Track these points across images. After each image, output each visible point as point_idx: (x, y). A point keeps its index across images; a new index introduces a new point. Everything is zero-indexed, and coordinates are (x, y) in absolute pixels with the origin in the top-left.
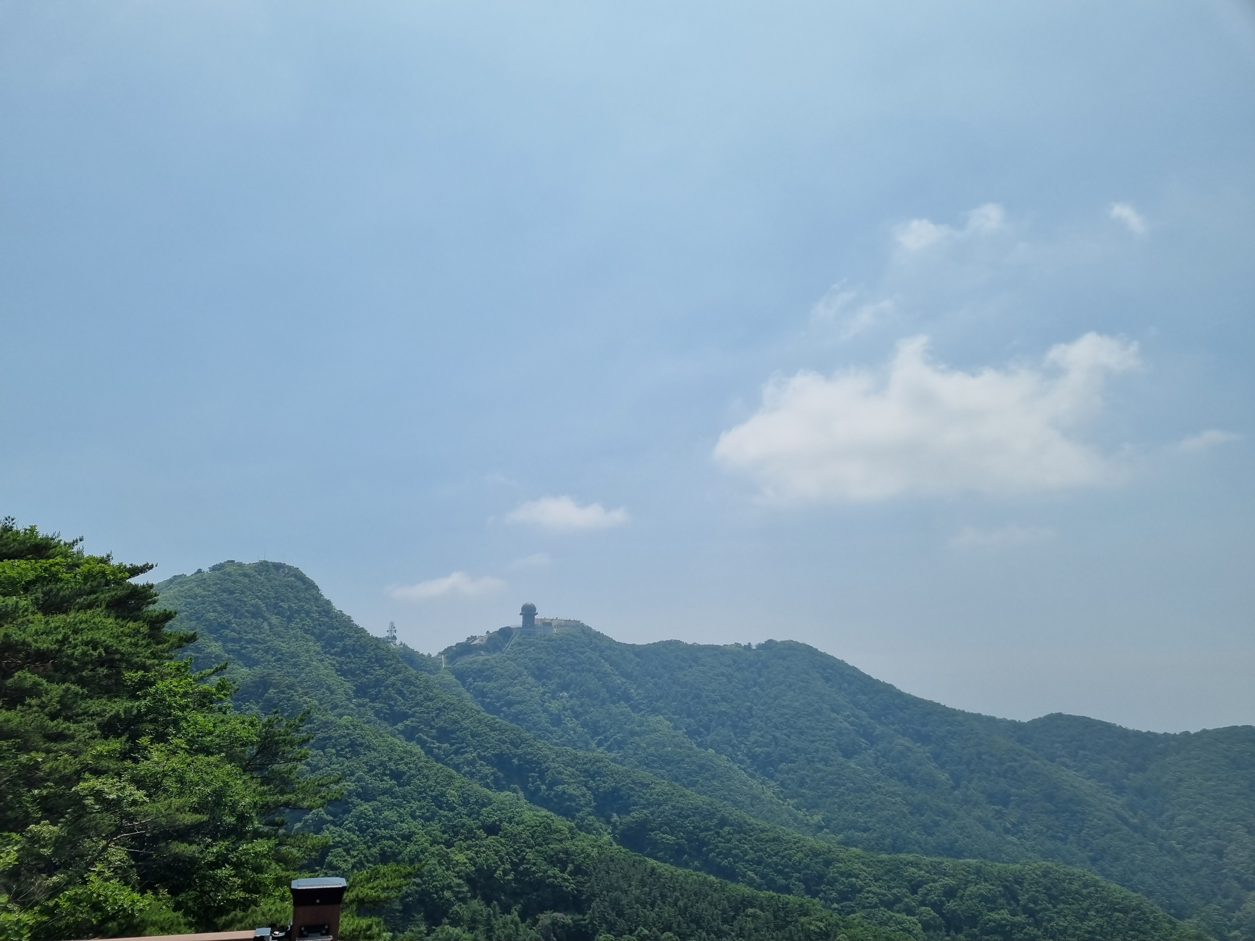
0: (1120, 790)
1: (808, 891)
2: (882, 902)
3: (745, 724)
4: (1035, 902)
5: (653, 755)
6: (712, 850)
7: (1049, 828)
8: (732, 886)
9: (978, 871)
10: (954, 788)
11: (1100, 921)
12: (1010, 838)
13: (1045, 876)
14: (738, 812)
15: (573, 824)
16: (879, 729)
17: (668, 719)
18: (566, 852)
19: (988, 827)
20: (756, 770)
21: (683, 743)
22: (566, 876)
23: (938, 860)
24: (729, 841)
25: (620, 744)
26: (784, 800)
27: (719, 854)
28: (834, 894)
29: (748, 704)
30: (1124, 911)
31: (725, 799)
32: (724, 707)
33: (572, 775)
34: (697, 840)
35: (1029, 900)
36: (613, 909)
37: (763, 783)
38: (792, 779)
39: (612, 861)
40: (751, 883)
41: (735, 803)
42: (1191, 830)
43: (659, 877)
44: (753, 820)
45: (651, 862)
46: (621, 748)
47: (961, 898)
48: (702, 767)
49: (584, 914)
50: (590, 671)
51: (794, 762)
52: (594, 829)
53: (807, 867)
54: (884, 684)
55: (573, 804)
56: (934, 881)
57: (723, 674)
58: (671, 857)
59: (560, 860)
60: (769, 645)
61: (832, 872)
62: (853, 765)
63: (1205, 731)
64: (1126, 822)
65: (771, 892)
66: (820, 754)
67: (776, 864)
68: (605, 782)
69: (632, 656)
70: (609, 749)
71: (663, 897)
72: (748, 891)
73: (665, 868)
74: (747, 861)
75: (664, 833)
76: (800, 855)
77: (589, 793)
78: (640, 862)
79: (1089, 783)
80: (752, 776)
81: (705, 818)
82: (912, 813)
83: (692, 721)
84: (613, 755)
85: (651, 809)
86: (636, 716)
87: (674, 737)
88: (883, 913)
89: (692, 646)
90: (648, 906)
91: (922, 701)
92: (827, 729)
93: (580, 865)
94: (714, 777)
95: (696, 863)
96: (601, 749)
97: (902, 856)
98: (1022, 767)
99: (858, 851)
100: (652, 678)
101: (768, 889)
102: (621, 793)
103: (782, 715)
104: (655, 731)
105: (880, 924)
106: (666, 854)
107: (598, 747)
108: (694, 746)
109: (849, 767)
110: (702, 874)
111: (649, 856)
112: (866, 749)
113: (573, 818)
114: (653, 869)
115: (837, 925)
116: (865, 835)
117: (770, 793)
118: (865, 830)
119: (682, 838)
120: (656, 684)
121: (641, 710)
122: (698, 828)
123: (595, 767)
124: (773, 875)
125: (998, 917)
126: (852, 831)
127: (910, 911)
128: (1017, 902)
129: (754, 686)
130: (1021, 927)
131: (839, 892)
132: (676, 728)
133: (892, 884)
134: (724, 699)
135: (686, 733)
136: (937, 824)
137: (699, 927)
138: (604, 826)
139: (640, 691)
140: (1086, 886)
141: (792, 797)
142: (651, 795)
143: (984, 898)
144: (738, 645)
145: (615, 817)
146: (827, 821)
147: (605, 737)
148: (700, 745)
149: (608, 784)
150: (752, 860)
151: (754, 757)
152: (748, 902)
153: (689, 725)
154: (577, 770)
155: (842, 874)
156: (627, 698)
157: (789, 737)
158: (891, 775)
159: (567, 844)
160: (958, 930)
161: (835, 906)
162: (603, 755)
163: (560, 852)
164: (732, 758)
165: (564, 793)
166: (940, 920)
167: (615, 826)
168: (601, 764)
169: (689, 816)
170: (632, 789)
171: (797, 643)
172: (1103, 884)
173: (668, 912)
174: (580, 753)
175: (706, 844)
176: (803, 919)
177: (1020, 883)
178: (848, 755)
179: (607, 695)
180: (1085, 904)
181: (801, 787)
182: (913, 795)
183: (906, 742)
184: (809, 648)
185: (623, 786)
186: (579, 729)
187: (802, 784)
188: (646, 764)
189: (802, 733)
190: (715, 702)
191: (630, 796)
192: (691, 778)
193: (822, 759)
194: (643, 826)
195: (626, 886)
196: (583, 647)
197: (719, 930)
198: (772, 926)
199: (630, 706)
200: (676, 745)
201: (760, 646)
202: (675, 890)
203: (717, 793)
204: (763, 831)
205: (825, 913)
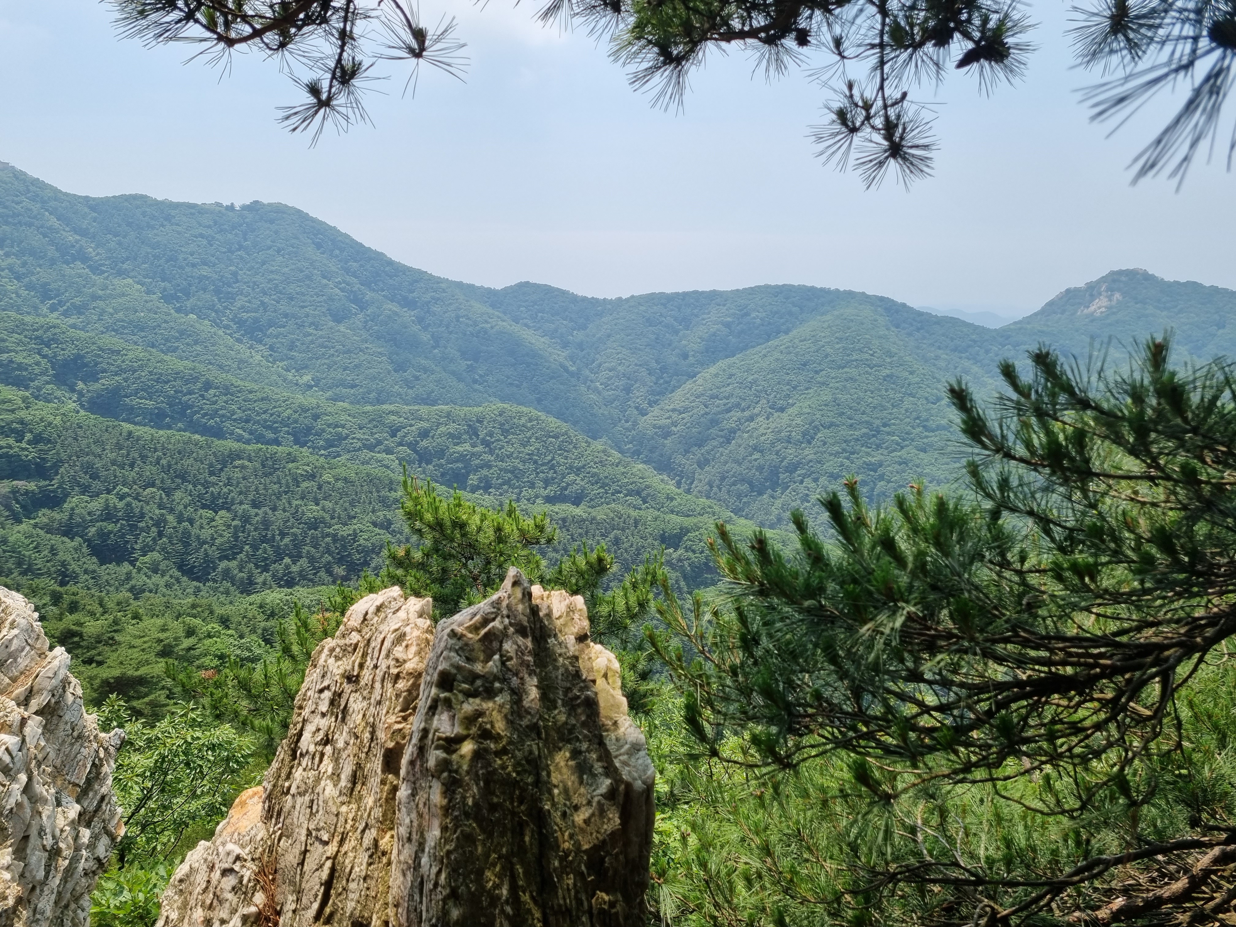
0: (565, 345)
1: (297, 442)
2: (365, 446)
3: (230, 290)
4: (491, 436)
5: (123, 321)
6: (196, 412)
7: (508, 377)
8: (217, 442)
9: (448, 415)
10: (434, 348)
11: (537, 445)
12: (476, 386)
13: (500, 415)
14: (224, 375)
15: (27, 394)
16: (369, 295)
17: (138, 283)
18: (22, 422)
19: (460, 379)
20: (243, 335)
21: (158, 308)
22: (24, 445)
23: (416, 408)
24: (215, 403)
25: (80, 310)
26: (274, 362)
27: (206, 414)
28: (321, 443)
29: (233, 268)
30: (556, 437)
31: (210, 363)
32: (205, 271)
33: (19, 343)
34: (180, 403)
35: (487, 435)
36: (86, 473)
37: (251, 347)
38: (282, 344)
39: (81, 427)
40: (239, 439)
41: (221, 367)
42: (611, 374)
43: (138, 440)
44: (239, 383)
45: (127, 427)
46: (80, 313)
47: (433, 437)
48: (182, 333)
49: (51, 481)
50: (30, 225)
51: (284, 327)
52: (56, 398)
53: (296, 422)
54: (376, 252)
55: (24, 373)
56: (411, 426)
57: (202, 236)
58: (150, 421)
59: (13, 431)
60: (255, 207)
61: (319, 425)
62: (342, 329)
63: (632, 297)
64: (566, 370)
65: (260, 446)
66: (310, 320)
67: (265, 421)
68: (63, 350)
69: (86, 210)
70: (66, 314)
71: (143, 458)
72: (236, 446)
73: (144, 432)
74: (235, 420)
75: (141, 398)
76: (289, 411)
77: (44, 362)
78: (114, 427)
79: (543, 340)
80: (239, 341)
81: (187, 382)
82: (395, 371)
83: (167, 284)
84: (71, 321)
85: (125, 376)
86: (99, 279)
87: (146, 301)
88: (366, 454)
89: (162, 203)
90: (127, 467)
91: (410, 269)
92: (318, 295)
93: (40, 433)
94: (196, 342)
95: (179, 425)
96: (55, 314)
97: (384, 406)
98: (492, 328)
99: (346, 405)
100: (115, 236)
101: (257, 443)
102: (86, 360)
103: (270, 280)
104: (123, 295)
105: (363, 463)
106: (144, 418)
107: (52, 312)
108: (172, 311)
109: (339, 331)
110: (188, 434)
111: (123, 420)
112: (356, 314)
113: (27, 388)
114: (130, 433)
115: (323, 467)
116: (352, 391)
117: (258, 357)
118: (353, 386)
119: (163, 402)
120: (120, 244)
121: (103, 272)
122: (181, 392)
123: (49, 334)
124: (261, 430)
125: (461, 449)
126: (341, 388)
127: (388, 451)
128: (477, 436)
129: (239, 250)
130: (477, 455)
131: (327, 440)
132: (148, 292)
133: (374, 431)
134: (205, 263)
135: (161, 298)
136: (417, 378)
137: (184, 480)
138: (67, 395)
139: (100, 250)
140: (530, 420)
141: (282, 360)
142: (123, 362)
143: (451, 436)
144: (218, 204)
145: (80, 385)
146: (317, 381)
147: (60, 302)
148: (178, 310)
149: (70, 351)
150: (241, 418)
151: (241, 323)
152: (234, 456)
153: (165, 290)
154: (26, 337)
155: (329, 426)
156: (84, 258)
157: (278, 302)
158: (378, 338)
159: (22, 414)
160: (428, 462)
161: (323, 452)
162: (59, 321)
163: (12, 422)
164: (216, 323)
165: (11, 361)
166: (414, 456)
167: (81, 394)
168: (57, 330)
169: (169, 381)
170: (99, 356)
171: (286, 206)
172: (543, 417)
173: (149, 470)
174: (28, 319)
175: (191, 407)
176: (291, 465)
177: (480, 422)
178: (338, 320)
179: (57, 255)
180: (529, 434)
181: (291, 350)
182: (397, 354)
183: (395, 307)
184: (299, 211)
185: (87, 353)
186: (24, 293)
187: (292, 347)
188: (114, 330)
189: (292, 299)
190: (194, 265)
191: (96, 364)
192: (169, 344)
193: (312, 324)
194: (115, 393)
195: (99, 450)
196: (17, 196)
197: (206, 481)
198: (260, 473)
199: (88, 267)
200: (150, 311)
201: (244, 208)
202: (156, 450)
203: (199, 358)
204: (251, 392)
205: (312, 458)
